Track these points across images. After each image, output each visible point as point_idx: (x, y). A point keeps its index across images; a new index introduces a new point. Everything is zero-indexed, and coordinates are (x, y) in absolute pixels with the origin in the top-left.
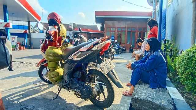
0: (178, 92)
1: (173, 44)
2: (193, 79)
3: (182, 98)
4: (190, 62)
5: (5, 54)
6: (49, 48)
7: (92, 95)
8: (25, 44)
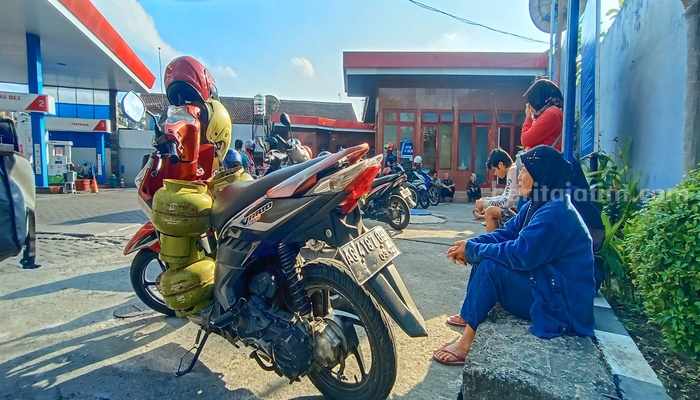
0: (639, 353)
1: (621, 172)
2: (691, 303)
3: (652, 378)
4: (675, 239)
5: (8, 209)
6: (164, 188)
7: (317, 360)
8: (96, 171)
